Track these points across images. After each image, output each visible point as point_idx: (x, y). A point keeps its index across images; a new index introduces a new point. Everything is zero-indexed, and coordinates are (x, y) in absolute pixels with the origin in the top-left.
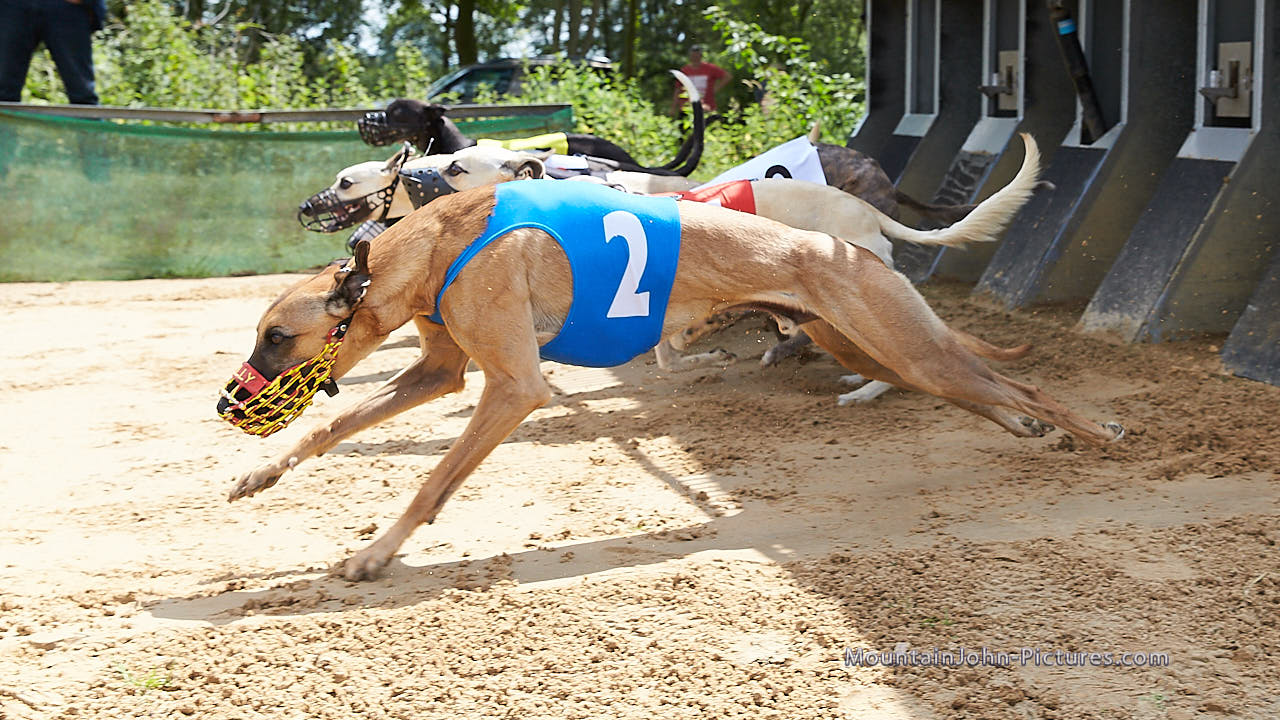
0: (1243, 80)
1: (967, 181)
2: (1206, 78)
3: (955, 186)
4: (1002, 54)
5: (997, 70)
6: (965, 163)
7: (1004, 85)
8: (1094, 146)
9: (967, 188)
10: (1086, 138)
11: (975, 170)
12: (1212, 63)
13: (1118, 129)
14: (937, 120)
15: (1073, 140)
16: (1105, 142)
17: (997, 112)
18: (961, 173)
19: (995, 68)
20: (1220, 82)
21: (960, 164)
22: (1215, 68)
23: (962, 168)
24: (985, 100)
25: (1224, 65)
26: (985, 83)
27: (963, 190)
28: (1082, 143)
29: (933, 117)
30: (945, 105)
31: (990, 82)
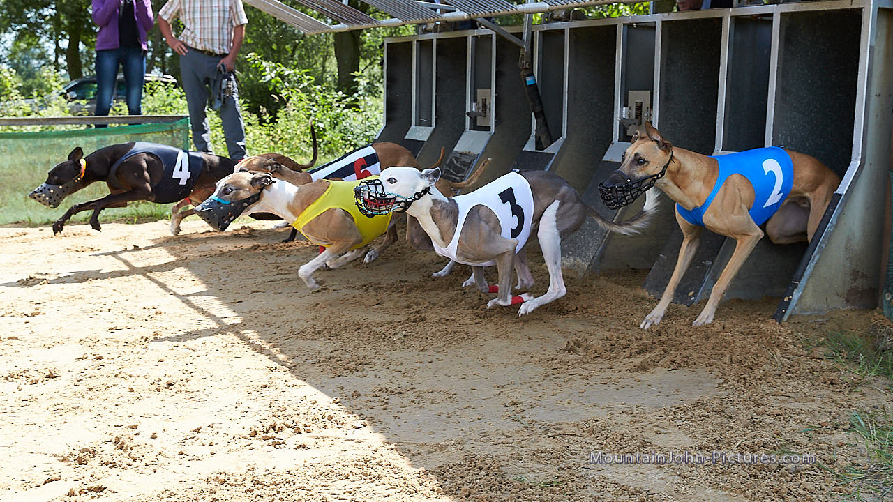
0: (645, 114)
1: (459, 170)
2: (620, 113)
3: (452, 174)
4: (479, 91)
5: (475, 101)
6: (457, 159)
7: (480, 111)
8: (544, 151)
9: (460, 175)
10: (539, 145)
11: (464, 163)
12: (623, 103)
13: (561, 141)
14: (434, 130)
15: (530, 147)
16: (553, 149)
17: (475, 127)
18: (455, 165)
19: (474, 99)
20: (629, 115)
21: (454, 160)
22: (626, 106)
23: (455, 162)
24: (468, 118)
25: (632, 103)
26: (468, 110)
27: (457, 176)
28: (536, 149)
29: (431, 129)
30: (439, 121)
31: (471, 108)
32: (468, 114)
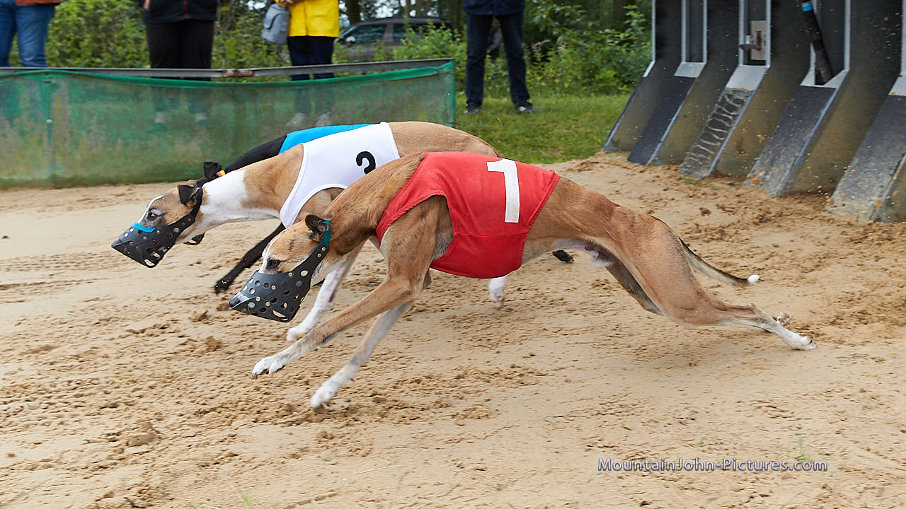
1: (731, 108)
3: (724, 112)
4: (753, 23)
5: (749, 33)
6: (730, 96)
7: (755, 43)
8: (825, 86)
9: (732, 114)
10: (819, 80)
11: (737, 101)
13: (843, 73)
14: (706, 66)
15: (809, 81)
16: (833, 84)
17: (749, 61)
18: (727, 103)
21: (726, 97)
23: (728, 100)
26: (741, 43)
28: (816, 84)
29: (703, 64)
30: (710, 56)
31: (745, 41)
32: (742, 47)
